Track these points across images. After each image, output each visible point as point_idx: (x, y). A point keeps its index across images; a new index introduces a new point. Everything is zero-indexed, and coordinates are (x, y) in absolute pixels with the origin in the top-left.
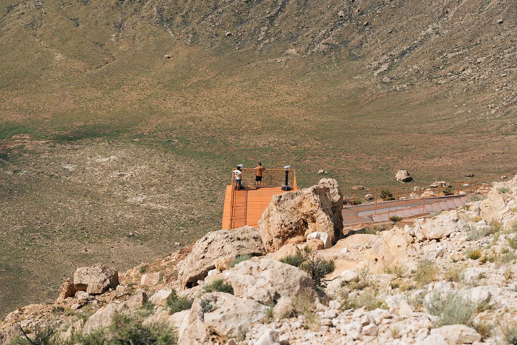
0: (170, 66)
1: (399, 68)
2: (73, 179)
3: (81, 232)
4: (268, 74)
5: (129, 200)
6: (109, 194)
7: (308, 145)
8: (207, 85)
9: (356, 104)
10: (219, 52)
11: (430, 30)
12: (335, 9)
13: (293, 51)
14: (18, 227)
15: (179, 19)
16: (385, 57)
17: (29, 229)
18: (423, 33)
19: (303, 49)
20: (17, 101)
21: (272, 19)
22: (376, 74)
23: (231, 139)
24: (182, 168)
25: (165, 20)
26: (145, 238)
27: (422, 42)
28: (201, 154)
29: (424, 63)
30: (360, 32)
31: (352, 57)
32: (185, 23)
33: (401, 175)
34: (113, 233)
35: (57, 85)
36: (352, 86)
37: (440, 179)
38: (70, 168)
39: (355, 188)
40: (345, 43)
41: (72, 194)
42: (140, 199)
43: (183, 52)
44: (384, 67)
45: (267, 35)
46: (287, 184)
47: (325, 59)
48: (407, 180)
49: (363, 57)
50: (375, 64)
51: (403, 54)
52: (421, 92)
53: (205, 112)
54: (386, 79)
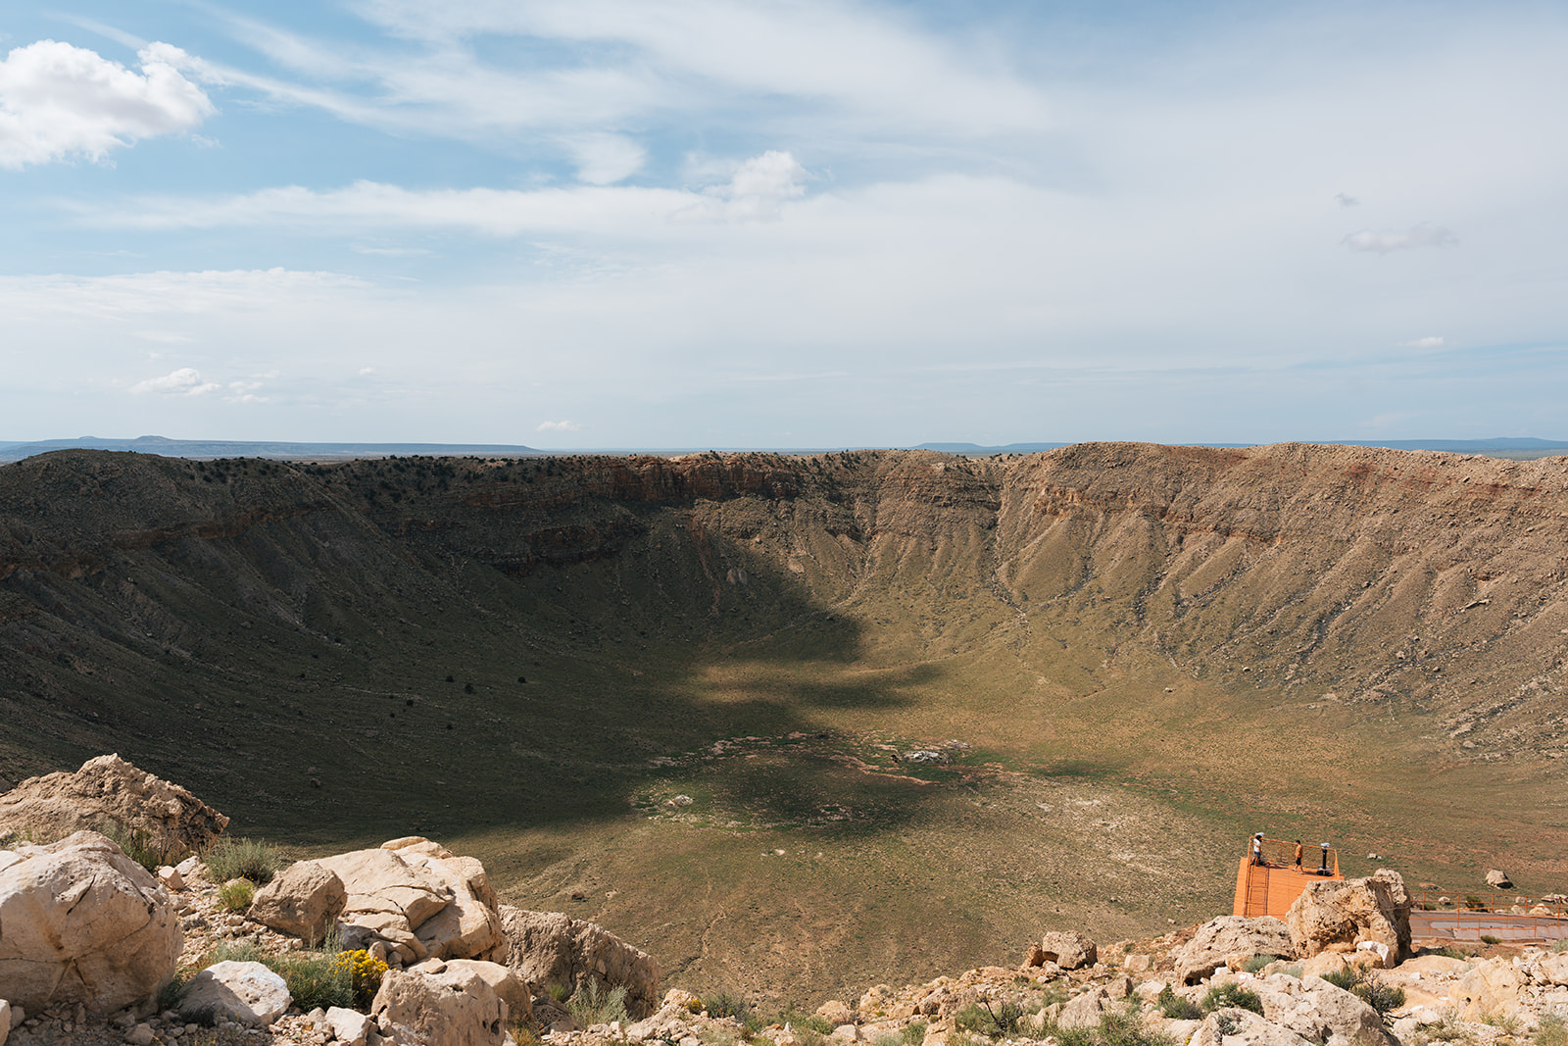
0: (1171, 701)
1: (1488, 731)
2: (1049, 821)
3: (1053, 887)
4: (1299, 721)
5: (1112, 857)
6: (1090, 846)
7: (1352, 819)
8: (1217, 728)
9: (1423, 771)
10: (1233, 690)
11: (1533, 685)
12: (1392, 648)
13: (1333, 696)
14: (982, 869)
15: (1184, 648)
16: (1466, 714)
17: (992, 873)
18: (1524, 688)
19: (1346, 695)
20: (993, 724)
21: (1304, 655)
22: (1452, 735)
23: (1246, 797)
24: (1181, 826)
25: (1168, 648)
26: (1131, 907)
27: (1522, 699)
28: (1207, 812)
29: (1526, 727)
30: (1428, 680)
31: (1416, 710)
32: (1191, 652)
33: (1494, 877)
34: (1091, 894)
35: (1038, 712)
36: (1418, 748)
37: (1557, 891)
38: (1046, 808)
39: (1422, 885)
40: (1407, 692)
41: (1045, 838)
42: (1126, 857)
43: (1188, 687)
44: (1465, 728)
45: (1298, 674)
46: (1324, 867)
47: (1378, 710)
48: (1504, 886)
49: (1434, 712)
50: (1452, 722)
51: (1494, 712)
52: (1524, 766)
53: (1213, 760)
54: (1468, 743)
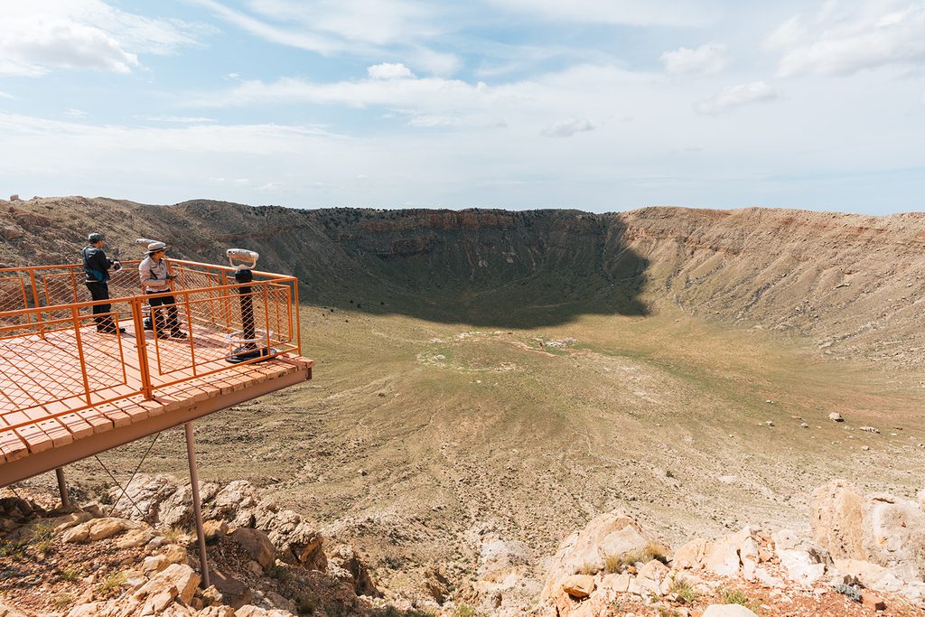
0: (678, 325)
1: (840, 346)
3: (603, 405)
4: (740, 338)
5: (635, 393)
6: (625, 388)
7: (761, 383)
8: (699, 339)
9: (803, 364)
10: (709, 322)
11: (869, 325)
12: (794, 305)
13: (760, 327)
14: (570, 395)
15: (688, 302)
16: (829, 338)
17: (575, 397)
18: (863, 327)
19: (767, 326)
20: (590, 332)
21: (747, 307)
22: (820, 347)
23: (708, 370)
24: (672, 381)
25: (680, 302)
26: (639, 417)
27: (861, 332)
28: (687, 376)
29: (862, 346)
30: (811, 321)
31: (802, 335)
32: (691, 304)
33: (834, 416)
34: (621, 410)
35: (612, 327)
36: (800, 352)
37: (869, 425)
38: (607, 369)
39: (793, 417)
40: (799, 326)
41: (604, 383)
42: (641, 394)
43: (687, 319)
44: (828, 344)
45: (743, 316)
47: (782, 334)
48: (839, 420)
49: (812, 336)
50: (821, 341)
51: (844, 338)
52: (857, 363)
53: (694, 353)
54: (828, 352)
